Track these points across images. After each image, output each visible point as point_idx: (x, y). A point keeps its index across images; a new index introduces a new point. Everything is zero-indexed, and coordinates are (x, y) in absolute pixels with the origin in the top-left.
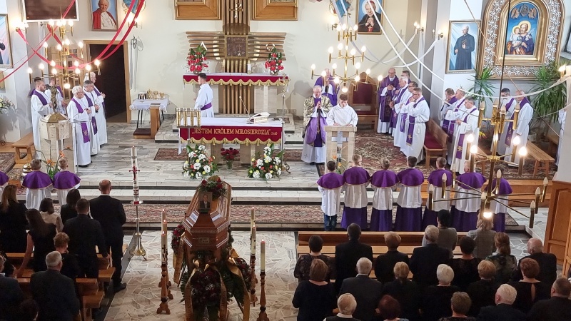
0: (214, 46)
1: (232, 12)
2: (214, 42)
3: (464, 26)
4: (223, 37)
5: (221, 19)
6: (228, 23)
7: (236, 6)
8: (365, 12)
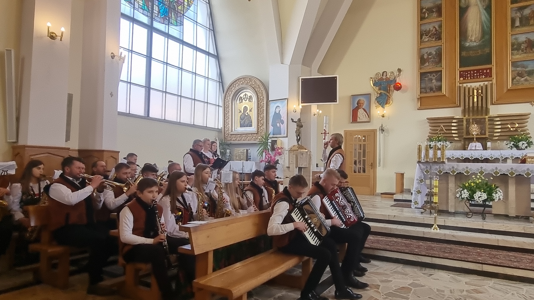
1: (471, 98)
2: (453, 124)
4: (462, 120)
5: (459, 106)
6: (467, 107)
7: (475, 92)
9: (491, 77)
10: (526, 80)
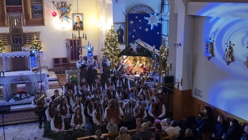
0: (5, 39)
2: (5, 37)
3: (119, 25)
4: (10, 35)
5: (8, 26)
6: (12, 28)
7: (15, 20)
8: (76, 21)
9: (22, 12)
10: (38, 15)
